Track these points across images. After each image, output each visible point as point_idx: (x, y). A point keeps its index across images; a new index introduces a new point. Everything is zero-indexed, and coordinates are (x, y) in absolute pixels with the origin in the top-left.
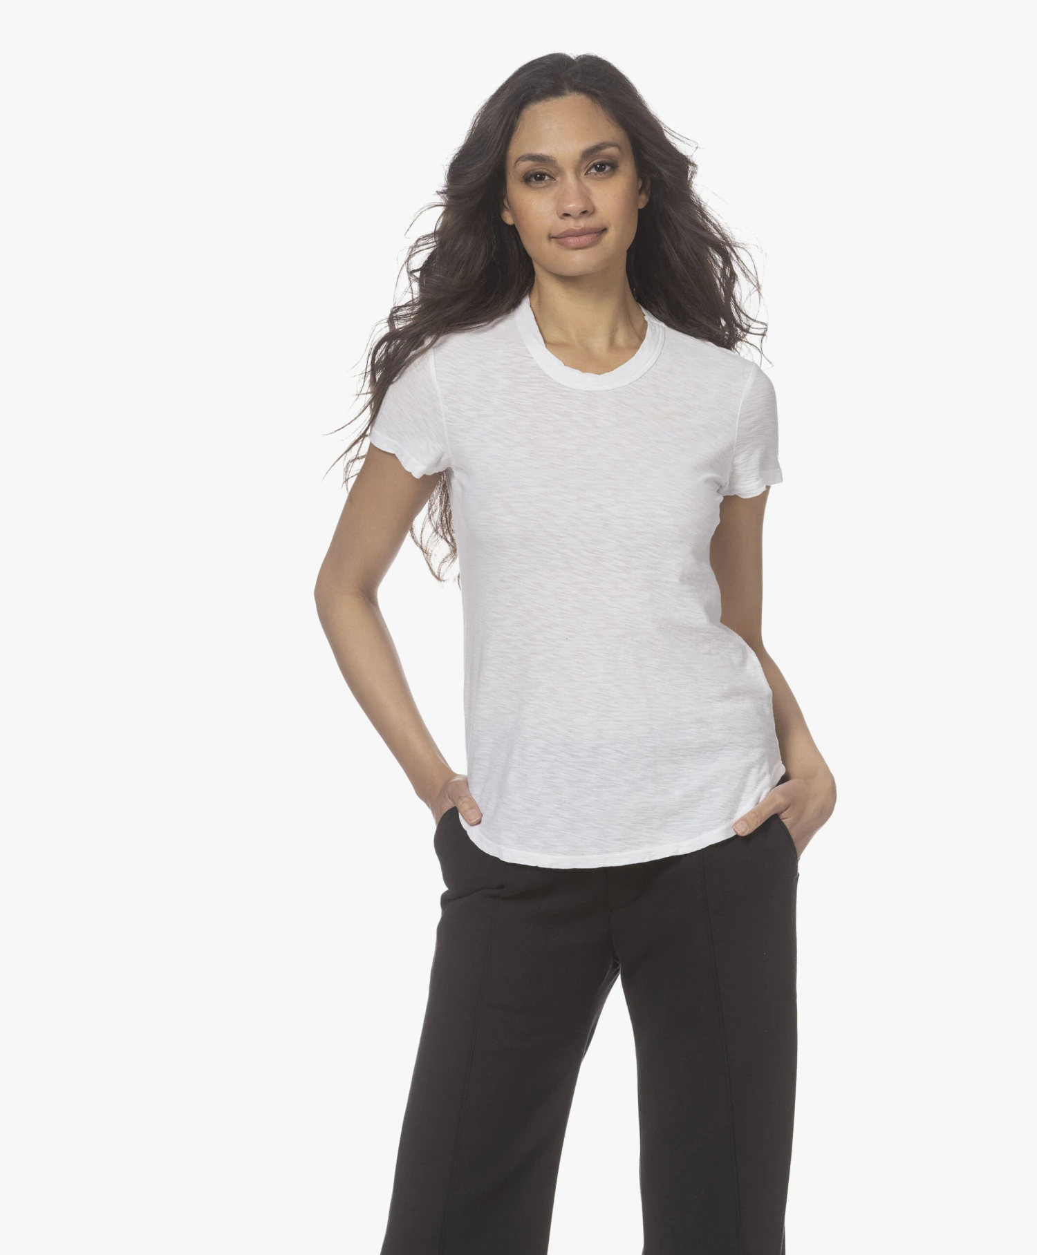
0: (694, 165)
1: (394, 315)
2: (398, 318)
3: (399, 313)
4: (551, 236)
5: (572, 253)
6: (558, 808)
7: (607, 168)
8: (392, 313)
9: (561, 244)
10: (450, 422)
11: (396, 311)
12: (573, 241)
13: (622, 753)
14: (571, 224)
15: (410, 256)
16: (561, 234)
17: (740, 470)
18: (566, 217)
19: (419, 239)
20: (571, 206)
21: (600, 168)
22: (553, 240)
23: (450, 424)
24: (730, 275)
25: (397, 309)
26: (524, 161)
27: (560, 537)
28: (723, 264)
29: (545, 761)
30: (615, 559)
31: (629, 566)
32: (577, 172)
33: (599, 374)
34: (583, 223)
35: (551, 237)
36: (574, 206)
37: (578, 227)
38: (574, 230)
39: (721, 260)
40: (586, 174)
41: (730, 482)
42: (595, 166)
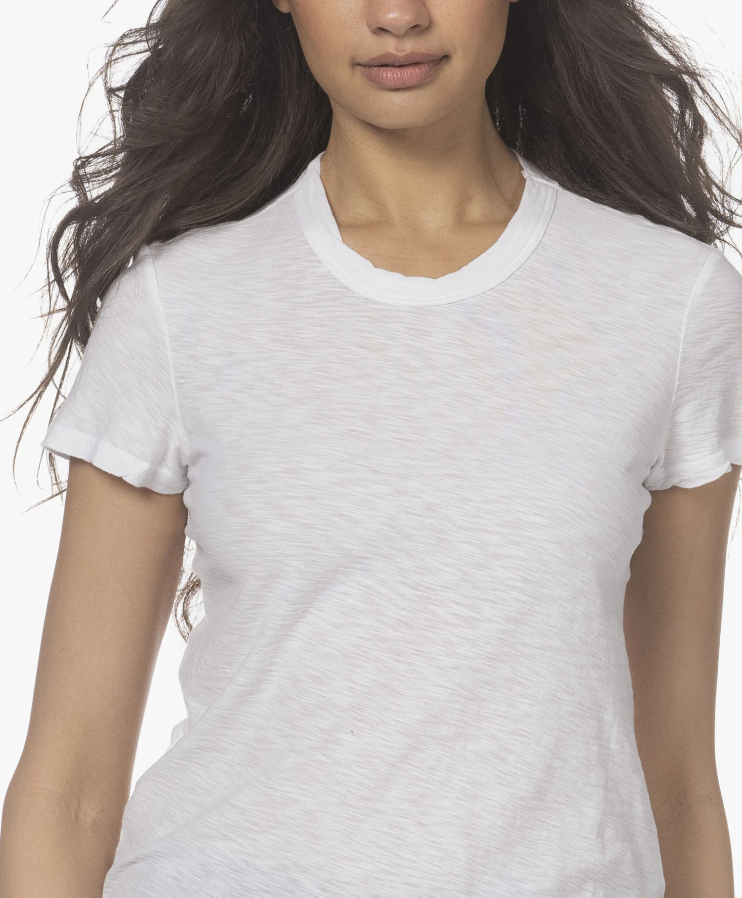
1: (81, 172)
2: (88, 178)
3: (89, 169)
4: (355, 61)
5: (389, 95)
8: (77, 168)
9: (371, 77)
10: (182, 378)
11: (83, 165)
14: (389, 46)
15: (108, 65)
16: (372, 60)
17: (685, 433)
18: (382, 33)
19: (124, 36)
20: (391, 16)
22: (359, 68)
23: (182, 381)
24: (695, 125)
25: (84, 161)
28: (680, 106)
33: (435, 278)
34: (409, 47)
35: (355, 64)
36: (396, 16)
37: (402, 51)
38: (396, 57)
39: (675, 98)
41: (667, 458)
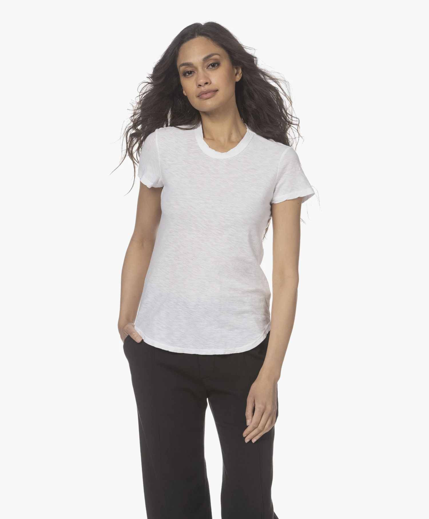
0: (256, 58)
4: (197, 96)
5: (205, 101)
6: (179, 328)
7: (216, 65)
9: (201, 98)
12: (205, 96)
13: (206, 309)
14: (202, 89)
16: (199, 94)
21: (213, 65)
26: (181, 66)
27: (196, 217)
29: (176, 308)
30: (217, 229)
31: (222, 233)
32: (203, 68)
33: (222, 153)
34: (207, 88)
36: (202, 81)
37: (205, 90)
40: (207, 68)
42: (211, 65)
